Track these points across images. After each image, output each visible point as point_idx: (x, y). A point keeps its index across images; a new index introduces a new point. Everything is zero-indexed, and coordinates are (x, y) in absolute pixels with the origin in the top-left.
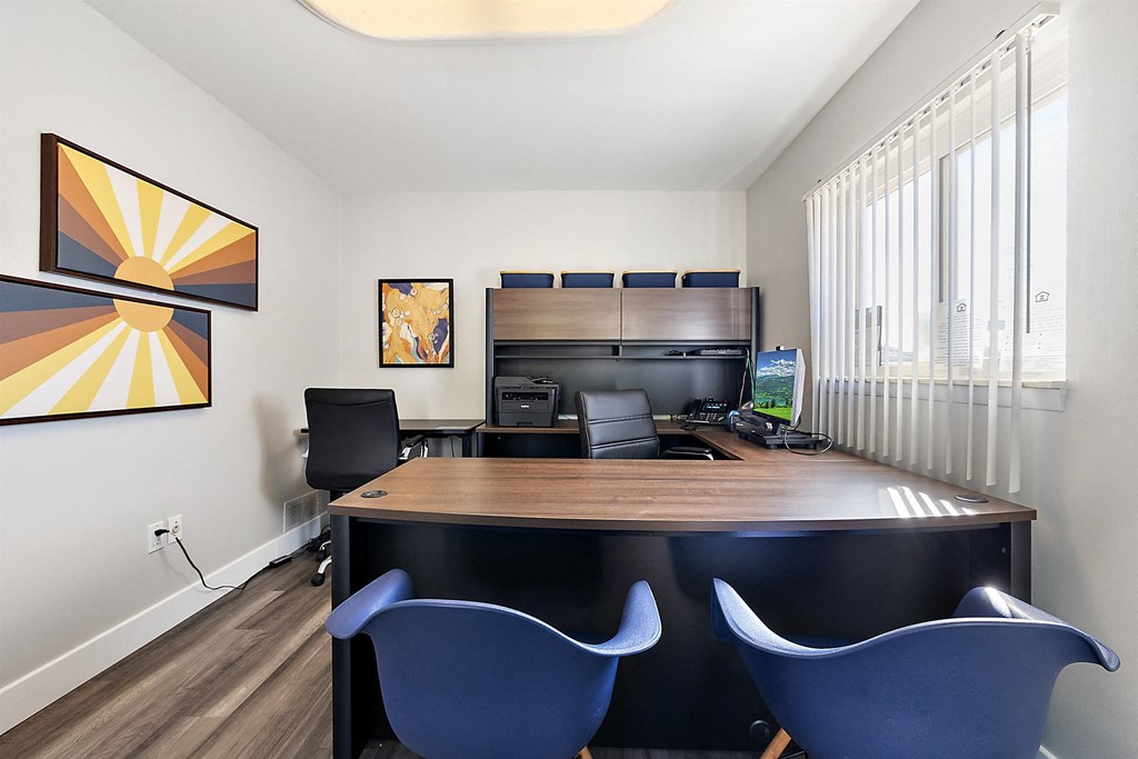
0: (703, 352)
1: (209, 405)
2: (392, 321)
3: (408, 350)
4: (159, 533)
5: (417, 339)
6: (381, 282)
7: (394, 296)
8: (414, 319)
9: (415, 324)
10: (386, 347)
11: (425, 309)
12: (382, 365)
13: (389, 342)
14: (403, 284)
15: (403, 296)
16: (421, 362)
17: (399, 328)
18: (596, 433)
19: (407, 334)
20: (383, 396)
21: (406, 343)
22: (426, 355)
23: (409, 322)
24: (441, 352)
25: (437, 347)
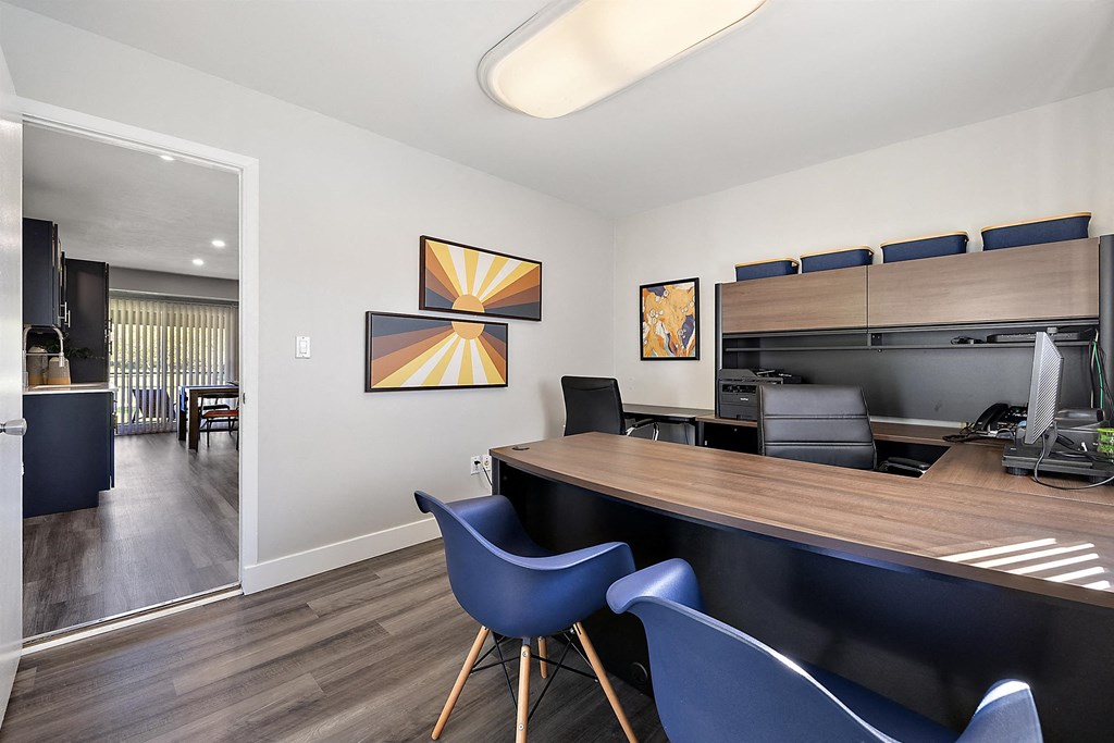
0: (1000, 338)
1: (506, 385)
2: (650, 319)
3: (661, 345)
4: (477, 463)
5: (669, 335)
6: (642, 287)
7: (651, 298)
8: (667, 318)
9: (667, 322)
10: (645, 343)
11: (675, 307)
12: (643, 359)
13: (647, 339)
14: (657, 288)
15: (658, 298)
16: (672, 355)
17: (655, 326)
18: (774, 430)
19: (661, 332)
20: (607, 384)
21: (660, 339)
22: (676, 349)
23: (662, 320)
24: (688, 346)
25: (685, 342)
